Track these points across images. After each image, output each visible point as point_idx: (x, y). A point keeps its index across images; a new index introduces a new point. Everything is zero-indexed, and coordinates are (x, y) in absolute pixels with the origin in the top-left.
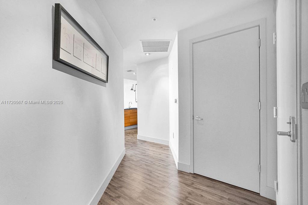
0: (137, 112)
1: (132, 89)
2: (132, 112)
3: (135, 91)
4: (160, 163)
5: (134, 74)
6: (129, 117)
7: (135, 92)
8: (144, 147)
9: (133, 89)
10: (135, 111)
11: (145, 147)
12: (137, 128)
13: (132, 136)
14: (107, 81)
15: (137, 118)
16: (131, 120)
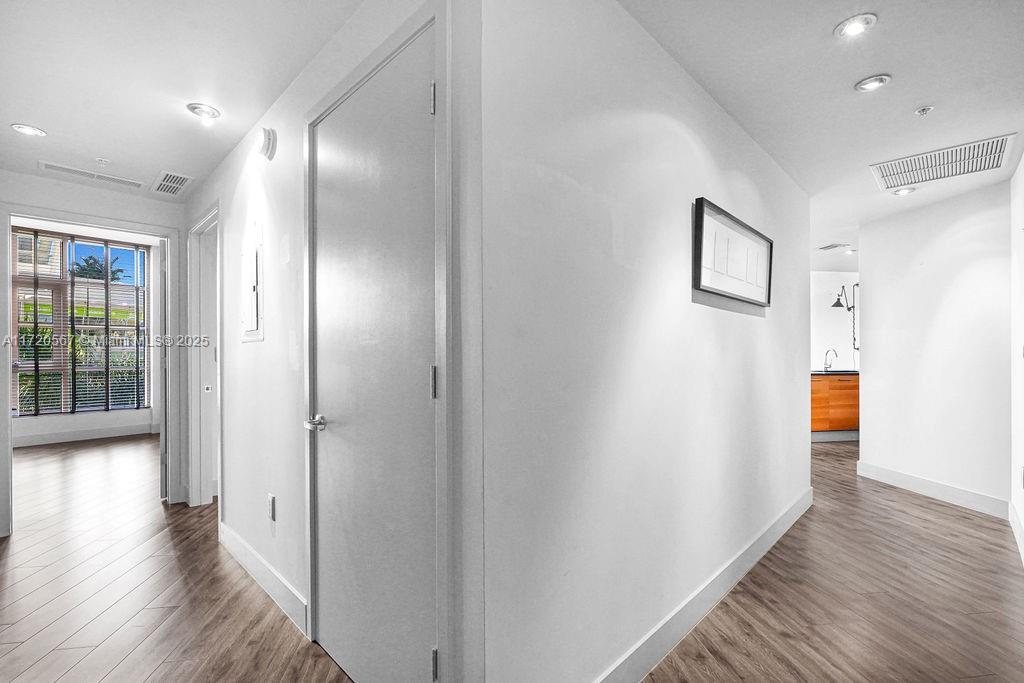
0: (857, 387)
1: (838, 304)
2: (840, 384)
3: (849, 309)
4: (951, 556)
5: (850, 253)
6: (827, 400)
7: (851, 313)
8: (884, 502)
9: (843, 301)
10: (851, 384)
11: (891, 503)
12: (858, 441)
13: (837, 464)
14: (769, 302)
15: (857, 406)
16: (831, 411)
